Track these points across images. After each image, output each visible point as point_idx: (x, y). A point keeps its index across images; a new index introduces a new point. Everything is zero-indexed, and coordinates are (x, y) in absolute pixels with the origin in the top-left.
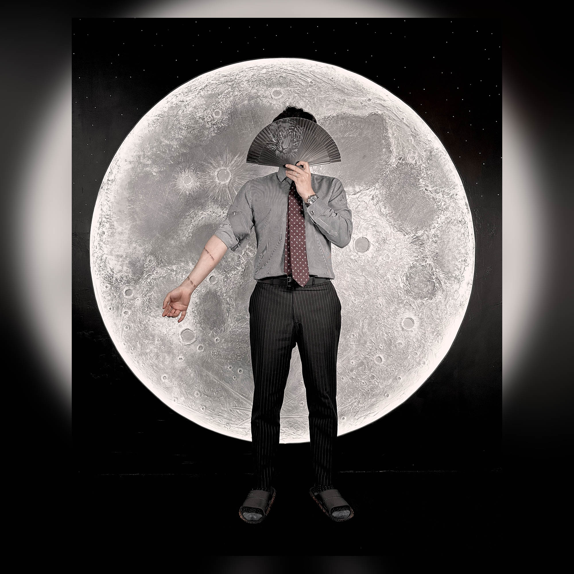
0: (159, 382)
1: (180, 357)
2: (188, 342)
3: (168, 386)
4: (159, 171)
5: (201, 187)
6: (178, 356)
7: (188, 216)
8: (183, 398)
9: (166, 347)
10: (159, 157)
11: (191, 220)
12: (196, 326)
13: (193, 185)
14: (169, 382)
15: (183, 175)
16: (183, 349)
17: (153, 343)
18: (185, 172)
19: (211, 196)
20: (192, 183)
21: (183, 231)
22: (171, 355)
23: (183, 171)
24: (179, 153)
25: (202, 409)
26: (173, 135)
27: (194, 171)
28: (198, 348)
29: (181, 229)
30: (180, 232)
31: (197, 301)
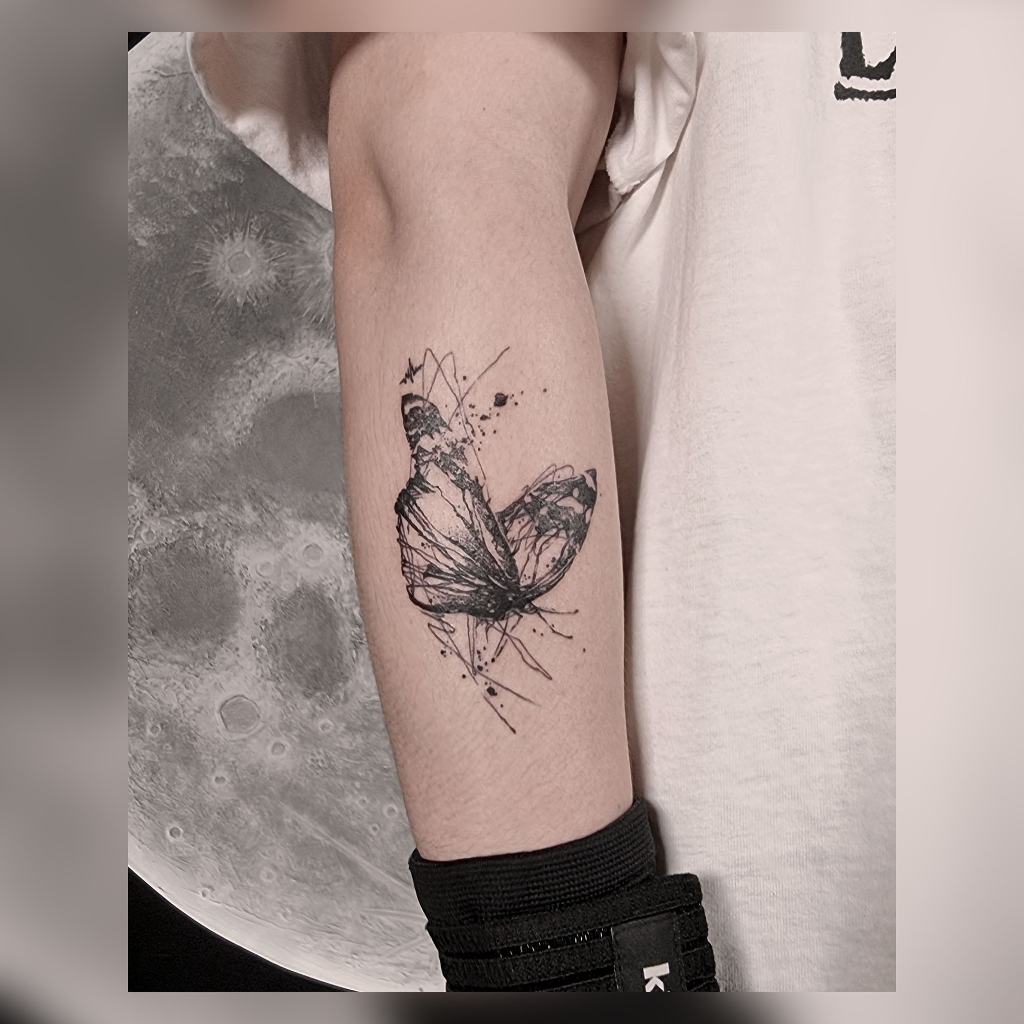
0: (160, 843)
1: (219, 773)
2: (240, 732)
3: (185, 854)
4: (156, 235)
5: (281, 285)
6: (213, 771)
7: (241, 367)
8: (229, 888)
9: (177, 745)
10: (155, 194)
11: (250, 381)
12: (264, 687)
13: (257, 278)
14: (189, 842)
15: (226, 248)
16: (225, 751)
17: (142, 736)
18: (233, 238)
19: (308, 313)
20: (252, 272)
21: (224, 411)
22: (193, 769)
23: (226, 238)
24: (216, 183)
25: (282, 917)
26: (198, 131)
27: (258, 237)
28: (269, 748)
29: (219, 405)
30: (216, 414)
31: (268, 615)
